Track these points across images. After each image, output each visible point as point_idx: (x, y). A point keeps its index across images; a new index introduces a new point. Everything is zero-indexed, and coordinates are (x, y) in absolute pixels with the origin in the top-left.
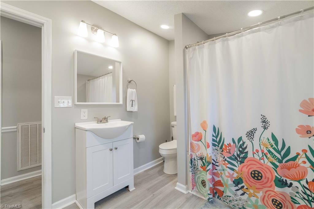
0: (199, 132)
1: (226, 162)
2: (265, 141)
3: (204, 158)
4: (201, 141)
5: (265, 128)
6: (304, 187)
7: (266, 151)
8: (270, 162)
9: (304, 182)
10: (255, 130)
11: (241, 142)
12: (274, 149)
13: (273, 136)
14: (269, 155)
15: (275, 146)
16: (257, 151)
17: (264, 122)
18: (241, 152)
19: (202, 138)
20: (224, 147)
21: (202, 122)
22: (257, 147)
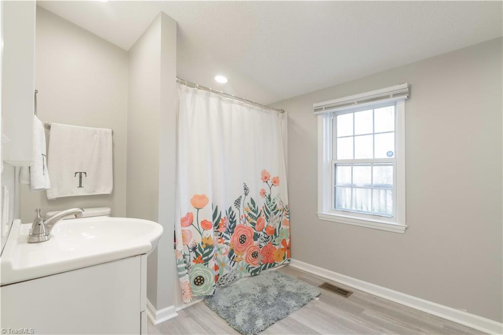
0: (190, 212)
1: (223, 238)
2: (246, 206)
3: (197, 247)
4: (192, 224)
5: (246, 195)
6: (264, 233)
7: (247, 215)
8: (250, 223)
9: (264, 230)
10: (241, 197)
11: (231, 212)
12: (253, 211)
13: (252, 200)
14: (249, 218)
15: (253, 208)
16: (242, 216)
17: (245, 189)
18: (231, 222)
19: (194, 219)
20: (220, 222)
21: (192, 198)
22: (242, 214)
